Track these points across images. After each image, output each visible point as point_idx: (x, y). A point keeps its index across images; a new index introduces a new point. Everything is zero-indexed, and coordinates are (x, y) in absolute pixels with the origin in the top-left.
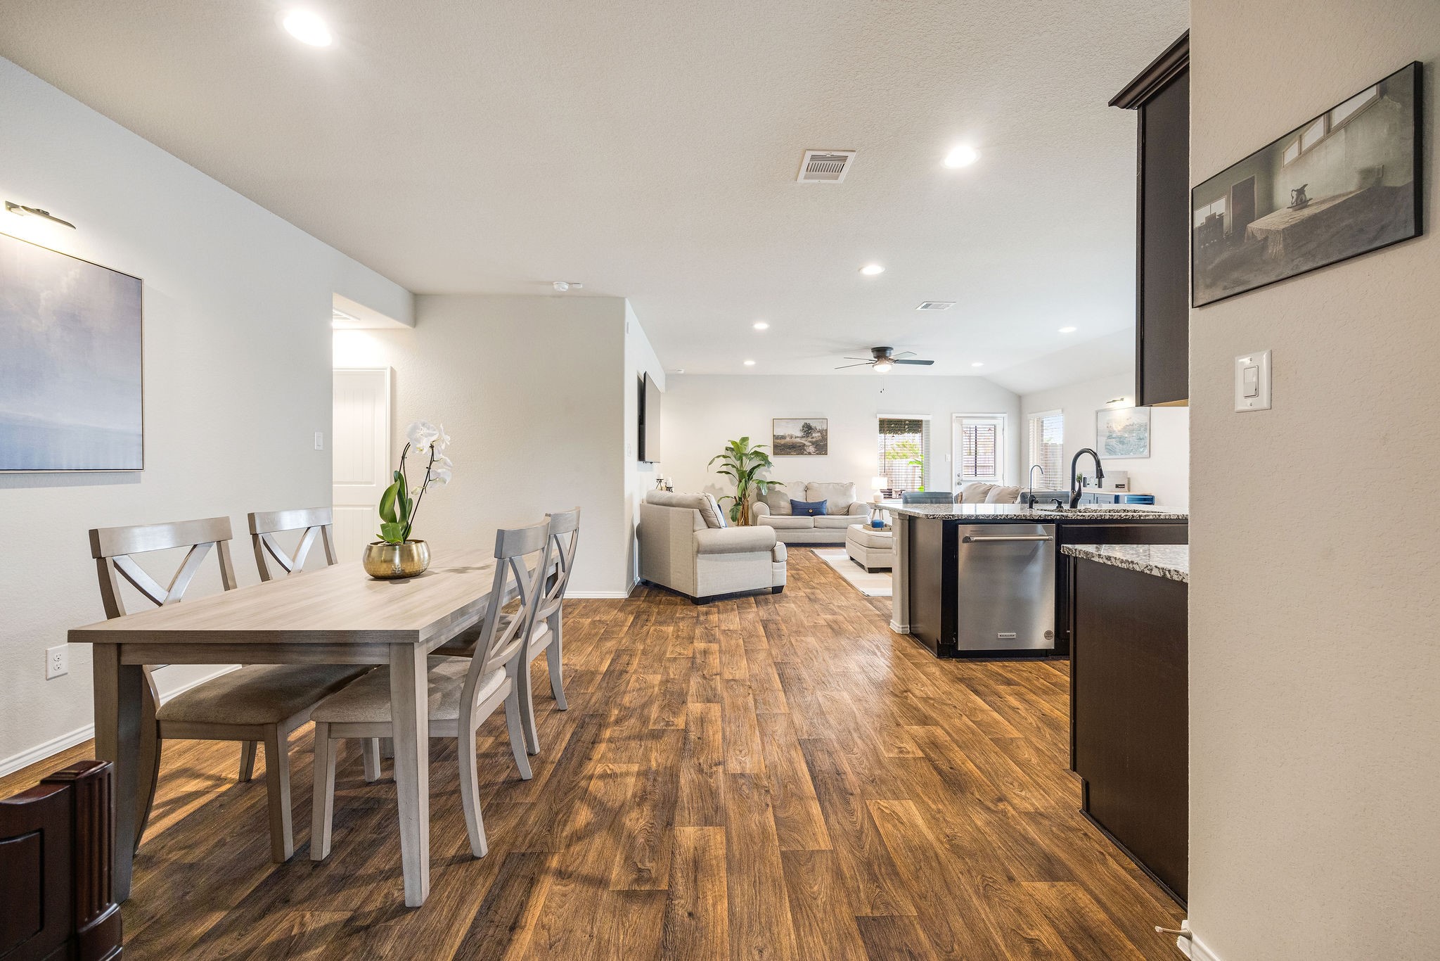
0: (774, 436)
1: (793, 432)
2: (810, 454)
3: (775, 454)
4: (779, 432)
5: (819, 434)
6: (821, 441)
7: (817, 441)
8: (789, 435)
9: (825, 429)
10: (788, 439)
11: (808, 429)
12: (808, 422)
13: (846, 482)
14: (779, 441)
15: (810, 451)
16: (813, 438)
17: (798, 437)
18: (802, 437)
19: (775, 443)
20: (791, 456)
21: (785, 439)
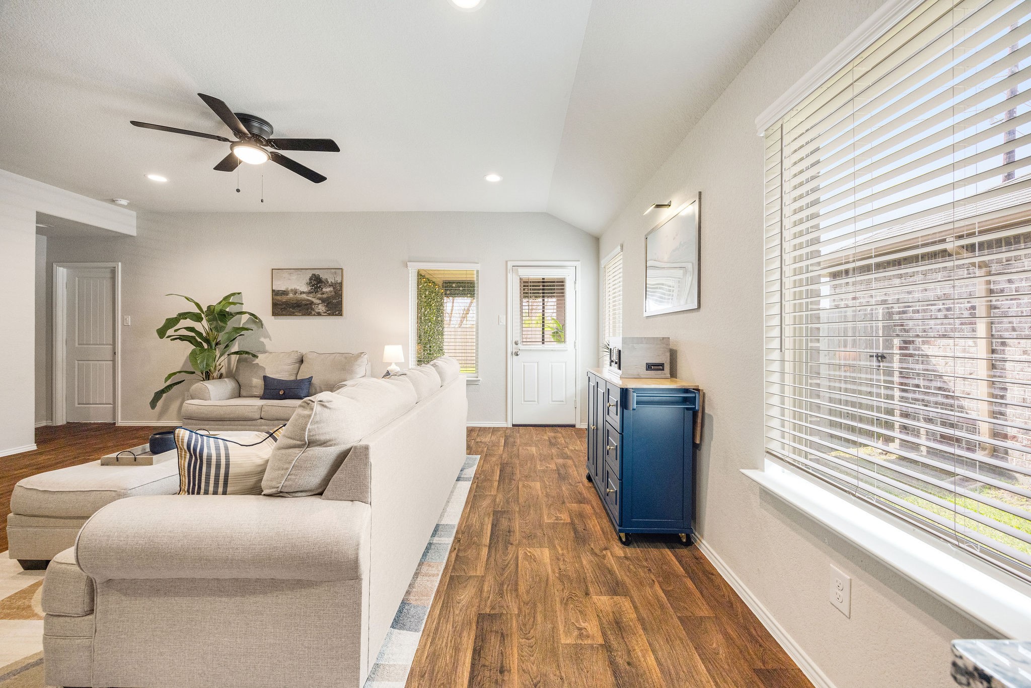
0: (273, 291)
1: (299, 285)
2: (319, 314)
3: (274, 314)
4: (280, 286)
5: (331, 289)
6: (334, 297)
7: (328, 298)
8: (292, 290)
9: (339, 281)
10: (291, 295)
11: (316, 282)
12: (317, 272)
13: (355, 352)
14: (279, 298)
15: (320, 311)
16: (323, 294)
17: (304, 293)
18: (309, 293)
19: (274, 301)
20: (294, 317)
21: (287, 295)
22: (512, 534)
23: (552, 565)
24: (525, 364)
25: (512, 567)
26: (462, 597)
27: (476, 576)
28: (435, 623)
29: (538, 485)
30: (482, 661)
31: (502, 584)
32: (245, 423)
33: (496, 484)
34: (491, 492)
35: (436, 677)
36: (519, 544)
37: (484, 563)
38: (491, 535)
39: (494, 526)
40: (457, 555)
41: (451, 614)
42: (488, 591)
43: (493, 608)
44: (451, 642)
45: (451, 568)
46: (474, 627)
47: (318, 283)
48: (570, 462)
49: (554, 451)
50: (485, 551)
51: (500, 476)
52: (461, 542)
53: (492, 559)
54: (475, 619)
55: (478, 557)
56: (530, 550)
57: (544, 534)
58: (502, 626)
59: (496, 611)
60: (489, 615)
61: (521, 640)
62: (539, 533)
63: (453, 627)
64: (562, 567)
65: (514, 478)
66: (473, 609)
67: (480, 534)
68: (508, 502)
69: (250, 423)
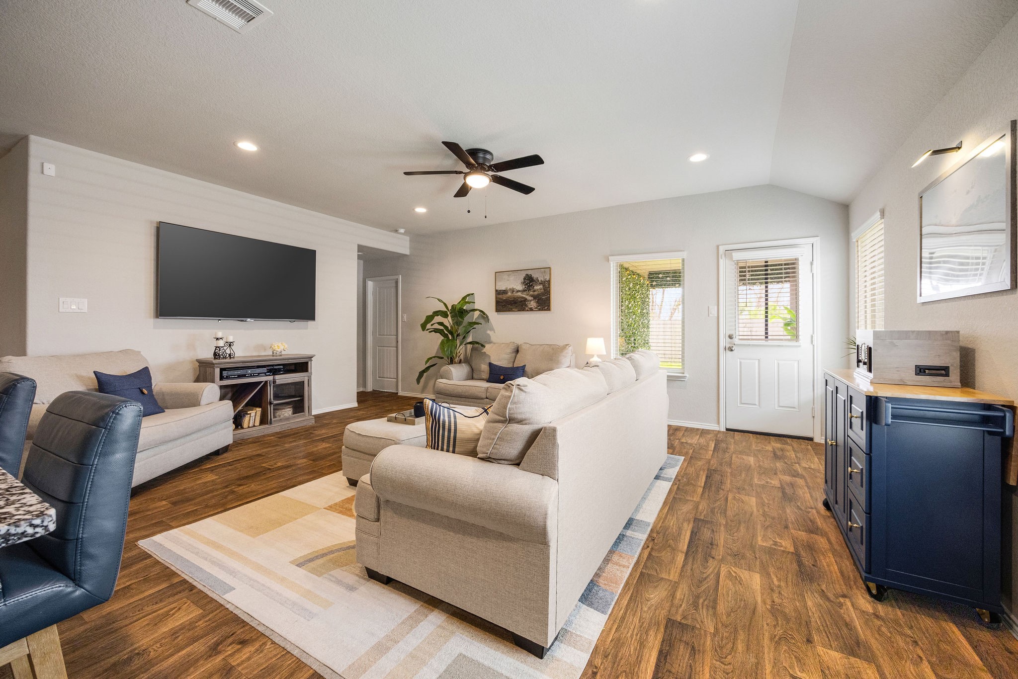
0: (496, 291)
1: (515, 284)
2: (531, 310)
3: (498, 310)
4: (502, 286)
5: (541, 287)
6: (543, 294)
7: (539, 295)
8: (511, 289)
9: (547, 280)
10: (510, 294)
11: (529, 281)
12: (529, 273)
13: (561, 344)
14: (500, 296)
15: (532, 306)
16: (535, 291)
17: (519, 291)
18: (524, 291)
19: (497, 299)
20: (511, 312)
21: (507, 294)
22: (715, 547)
23: (762, 594)
24: (742, 361)
25: (711, 582)
26: (652, 596)
27: (669, 580)
28: (622, 612)
29: (753, 501)
30: (668, 666)
31: (698, 597)
32: (476, 400)
33: (700, 490)
34: (693, 498)
35: (619, 662)
36: (722, 560)
37: (679, 571)
38: (689, 542)
39: (693, 534)
40: (650, 554)
41: (639, 609)
42: (680, 600)
43: (684, 617)
44: (637, 635)
45: (643, 564)
46: (662, 630)
47: (531, 282)
48: (800, 482)
49: (779, 465)
50: (680, 558)
51: (705, 483)
52: (656, 541)
53: (689, 567)
54: (664, 622)
55: (673, 561)
56: (735, 570)
57: (756, 557)
58: (694, 640)
59: (689, 622)
60: (680, 623)
61: (715, 662)
62: (748, 554)
63: (639, 622)
64: (776, 600)
65: (723, 487)
66: (662, 612)
67: (677, 537)
68: (712, 511)
69: (479, 401)
